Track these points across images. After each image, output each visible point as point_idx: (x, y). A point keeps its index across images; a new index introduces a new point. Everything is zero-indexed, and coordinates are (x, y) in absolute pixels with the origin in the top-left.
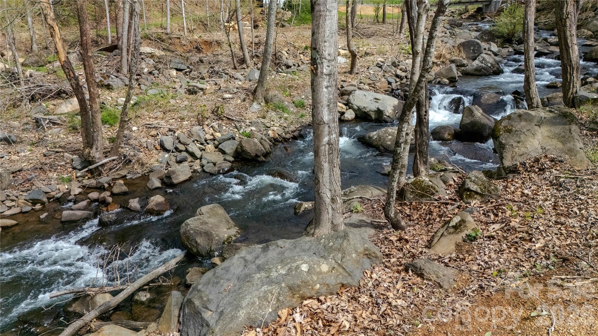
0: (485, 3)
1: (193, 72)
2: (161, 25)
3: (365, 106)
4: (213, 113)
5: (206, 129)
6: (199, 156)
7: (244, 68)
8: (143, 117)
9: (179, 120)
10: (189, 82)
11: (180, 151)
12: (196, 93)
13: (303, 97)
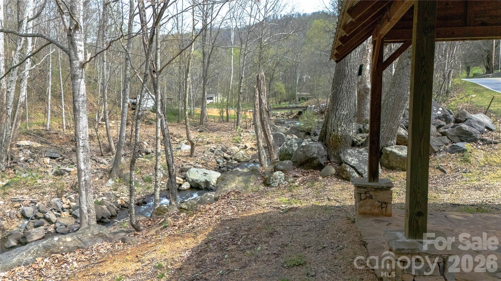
0: (303, 109)
1: (65, 159)
2: (43, 123)
3: (197, 179)
4: (72, 188)
5: (64, 200)
6: (54, 221)
7: (110, 155)
8: (10, 194)
9: (42, 194)
10: (59, 167)
11: (39, 218)
12: (62, 174)
13: (151, 174)
